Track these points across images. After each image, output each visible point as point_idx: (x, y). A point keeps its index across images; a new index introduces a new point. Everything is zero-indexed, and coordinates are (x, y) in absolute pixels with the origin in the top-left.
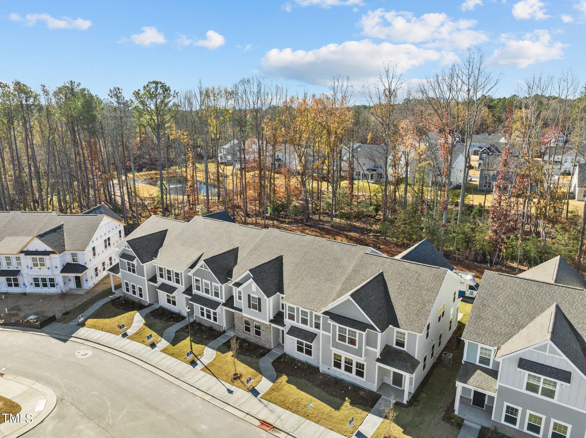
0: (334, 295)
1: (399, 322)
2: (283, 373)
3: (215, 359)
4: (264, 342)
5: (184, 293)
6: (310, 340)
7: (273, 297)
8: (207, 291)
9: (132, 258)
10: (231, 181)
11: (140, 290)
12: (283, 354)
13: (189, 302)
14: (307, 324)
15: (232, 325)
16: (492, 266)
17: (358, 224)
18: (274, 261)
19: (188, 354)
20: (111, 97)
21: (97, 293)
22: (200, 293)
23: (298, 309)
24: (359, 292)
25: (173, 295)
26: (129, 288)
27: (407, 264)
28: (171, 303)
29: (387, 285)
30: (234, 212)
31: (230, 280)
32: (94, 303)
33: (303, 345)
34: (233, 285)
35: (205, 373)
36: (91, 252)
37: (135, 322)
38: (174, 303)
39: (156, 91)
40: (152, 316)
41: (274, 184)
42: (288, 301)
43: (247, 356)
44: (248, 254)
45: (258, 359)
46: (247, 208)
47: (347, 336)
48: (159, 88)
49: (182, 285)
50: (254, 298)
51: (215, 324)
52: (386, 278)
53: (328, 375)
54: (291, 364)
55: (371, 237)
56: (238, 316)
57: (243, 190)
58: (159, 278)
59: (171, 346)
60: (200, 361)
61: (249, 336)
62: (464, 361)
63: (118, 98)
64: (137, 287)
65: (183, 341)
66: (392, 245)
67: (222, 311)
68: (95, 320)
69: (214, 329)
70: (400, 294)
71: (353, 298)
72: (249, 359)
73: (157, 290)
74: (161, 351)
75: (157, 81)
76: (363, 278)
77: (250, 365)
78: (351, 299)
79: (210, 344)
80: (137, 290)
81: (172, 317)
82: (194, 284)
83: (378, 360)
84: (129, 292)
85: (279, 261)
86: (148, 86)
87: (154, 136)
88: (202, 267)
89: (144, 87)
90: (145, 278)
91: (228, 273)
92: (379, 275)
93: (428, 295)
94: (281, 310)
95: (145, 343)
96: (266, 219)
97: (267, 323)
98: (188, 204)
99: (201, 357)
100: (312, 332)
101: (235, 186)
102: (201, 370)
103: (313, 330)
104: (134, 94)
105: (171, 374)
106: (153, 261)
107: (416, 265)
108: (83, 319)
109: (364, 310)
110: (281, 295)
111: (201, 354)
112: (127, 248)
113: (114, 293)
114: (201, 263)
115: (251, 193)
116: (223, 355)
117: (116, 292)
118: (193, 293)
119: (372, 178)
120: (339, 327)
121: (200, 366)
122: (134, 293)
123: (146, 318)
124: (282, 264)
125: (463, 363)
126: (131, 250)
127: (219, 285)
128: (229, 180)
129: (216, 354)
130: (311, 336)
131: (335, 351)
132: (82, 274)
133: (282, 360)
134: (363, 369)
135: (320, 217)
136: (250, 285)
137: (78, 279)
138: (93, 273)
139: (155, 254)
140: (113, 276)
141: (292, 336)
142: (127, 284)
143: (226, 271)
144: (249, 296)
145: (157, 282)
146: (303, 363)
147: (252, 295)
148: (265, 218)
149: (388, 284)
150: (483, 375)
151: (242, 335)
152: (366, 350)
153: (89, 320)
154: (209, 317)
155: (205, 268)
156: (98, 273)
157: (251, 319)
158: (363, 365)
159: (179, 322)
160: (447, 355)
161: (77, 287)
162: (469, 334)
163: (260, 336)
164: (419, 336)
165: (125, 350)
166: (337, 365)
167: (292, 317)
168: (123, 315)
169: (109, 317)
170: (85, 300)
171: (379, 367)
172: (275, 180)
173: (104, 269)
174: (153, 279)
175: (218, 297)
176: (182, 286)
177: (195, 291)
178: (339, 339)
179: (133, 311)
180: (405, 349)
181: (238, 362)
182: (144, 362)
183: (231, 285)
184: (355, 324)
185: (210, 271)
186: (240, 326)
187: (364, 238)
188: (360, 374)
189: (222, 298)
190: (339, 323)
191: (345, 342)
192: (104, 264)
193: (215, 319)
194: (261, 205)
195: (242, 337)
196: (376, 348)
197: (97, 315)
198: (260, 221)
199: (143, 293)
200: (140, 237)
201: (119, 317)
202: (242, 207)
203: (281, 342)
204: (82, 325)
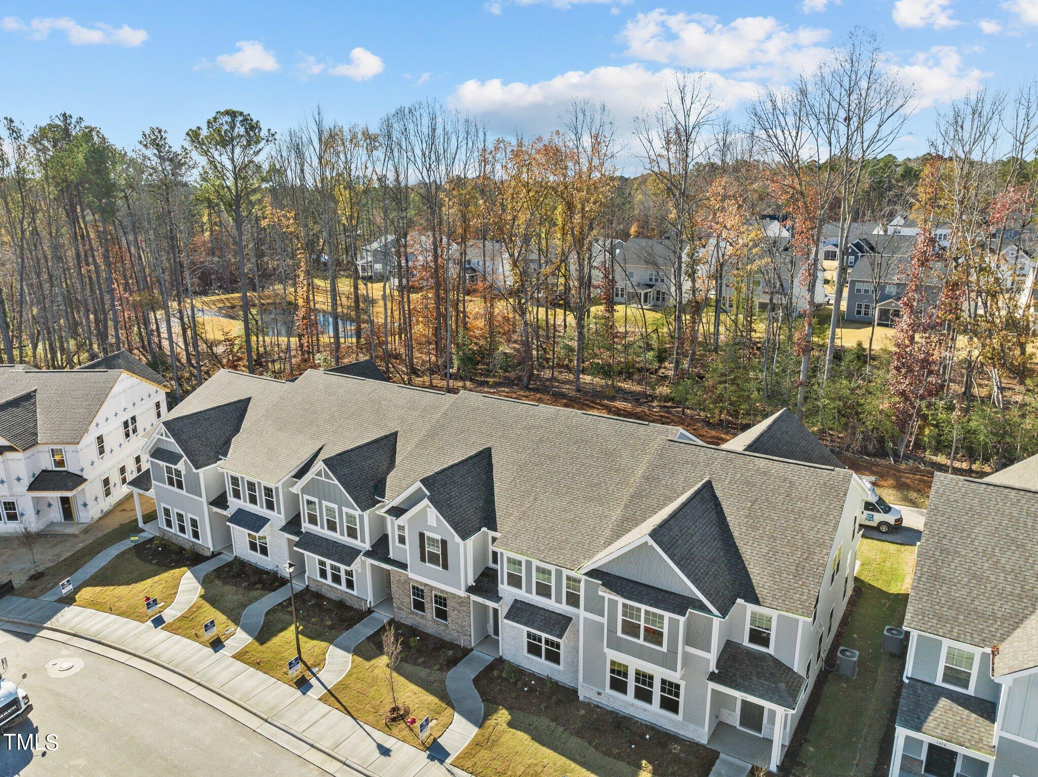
0: (608, 532)
1: (757, 592)
2: (499, 704)
3: (349, 674)
4: (455, 634)
5: (283, 529)
6: (558, 633)
7: (473, 537)
8: (332, 526)
9: (175, 458)
10: (382, 310)
11: (194, 523)
12: (496, 659)
13: (295, 548)
14: (548, 596)
15: (385, 596)
16: (897, 461)
17: (626, 386)
18: (474, 460)
19: (290, 664)
20: (146, 146)
21: (106, 531)
22: (316, 530)
23: (529, 564)
24: (667, 526)
25: (261, 533)
26: (172, 519)
27: (762, 462)
28: (257, 551)
29: (722, 508)
30: (387, 365)
31: (380, 502)
32: (98, 553)
33: (540, 641)
34: (386, 512)
35: (327, 708)
36: (95, 447)
37: (183, 591)
38: (264, 551)
39: (233, 128)
40: (219, 578)
41: (464, 312)
42: (506, 546)
43: (419, 665)
44: (417, 447)
45: (444, 673)
46: (412, 359)
47: (642, 624)
48: (238, 125)
49: (279, 513)
50: (433, 540)
51: (350, 594)
52: (719, 494)
53: (597, 706)
54: (516, 683)
55: (655, 410)
56: (397, 578)
57: (405, 323)
58: (231, 499)
59: (257, 644)
60: (318, 679)
61: (422, 621)
62: (907, 678)
63: (158, 147)
64: (188, 516)
65: (282, 634)
66: (699, 425)
67: (363, 567)
68: (98, 589)
69: (347, 606)
70: (754, 528)
71: (655, 541)
72: (423, 672)
73: (228, 523)
74: (233, 657)
75: (234, 110)
76: (668, 493)
77: (426, 685)
78: (651, 542)
79: (340, 639)
80: (188, 525)
81: (260, 581)
82: (305, 511)
83: (713, 677)
84: (171, 527)
85: (484, 458)
86: (215, 119)
87: (230, 219)
88: (319, 474)
89: (209, 122)
90: (204, 500)
91: (376, 487)
92: (704, 486)
93: (816, 529)
94: (491, 564)
95: (201, 640)
96: (451, 378)
97: (462, 593)
98: (300, 352)
99: (320, 670)
100: (559, 614)
101: (389, 319)
102: (320, 699)
103: (563, 608)
104: (188, 134)
105: (254, 711)
106: (218, 462)
107: (782, 465)
108: (71, 587)
109: (682, 566)
110: (491, 534)
111: (320, 663)
112: (164, 438)
113: (143, 531)
114: (319, 465)
115: (420, 329)
116: (367, 664)
117: (146, 527)
118: (303, 530)
119: (646, 301)
120: (624, 605)
121: (317, 691)
122: (182, 529)
123: (205, 582)
124: (490, 466)
125: (907, 681)
126: (172, 440)
127: (357, 512)
128: (379, 308)
129: (353, 662)
130: (561, 623)
131: (613, 655)
132: (74, 492)
133: (496, 673)
134: (677, 695)
135: (553, 374)
136: (423, 512)
137: (65, 501)
138: (100, 490)
139: (222, 450)
140: (140, 494)
141: (517, 622)
142: (167, 512)
143: (372, 483)
144: (422, 536)
145: (228, 507)
146: (541, 680)
147: (427, 534)
148: (448, 375)
149: (724, 505)
150: (954, 710)
151: (407, 618)
152: (686, 655)
153: (84, 589)
154: (336, 579)
155: (327, 476)
156: (112, 489)
157: (426, 585)
158: (678, 687)
159: (274, 590)
160: (848, 653)
161: (65, 520)
162: (920, 617)
163: (446, 620)
164: (804, 622)
165: (157, 656)
166: (619, 685)
167: (515, 581)
168: (156, 578)
169: (128, 583)
170: (81, 545)
171: (713, 690)
172: (466, 304)
173: (124, 481)
174: (220, 501)
175: (356, 538)
176: (279, 516)
177: (306, 526)
178: (624, 632)
179: (180, 567)
180: (771, 651)
181: (399, 680)
182: (196, 683)
183: (381, 512)
184: (660, 597)
185: (336, 482)
186: (403, 599)
187: (642, 411)
188: (670, 705)
189: (363, 541)
190: (625, 597)
191: (638, 637)
192: (123, 470)
193: (350, 584)
194: (441, 350)
195: (409, 622)
196: (709, 651)
197: (102, 579)
198: (437, 382)
199: (199, 530)
200: (192, 414)
201: (149, 581)
202: (404, 356)
203: (491, 631)
204: (69, 600)
